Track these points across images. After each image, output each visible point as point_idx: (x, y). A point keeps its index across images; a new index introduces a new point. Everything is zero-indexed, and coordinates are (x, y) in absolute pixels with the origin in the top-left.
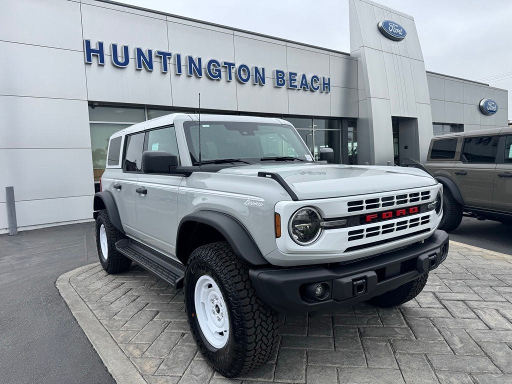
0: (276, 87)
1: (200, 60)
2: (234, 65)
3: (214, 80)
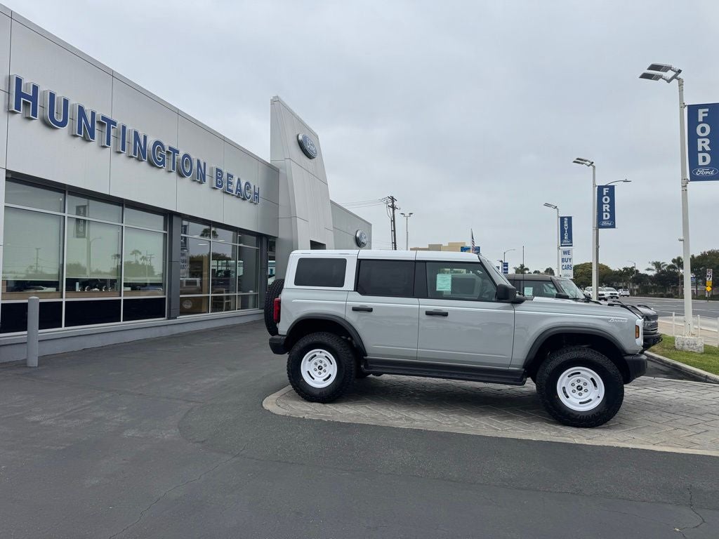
0: (214, 188)
1: (145, 138)
2: (178, 152)
3: (156, 166)
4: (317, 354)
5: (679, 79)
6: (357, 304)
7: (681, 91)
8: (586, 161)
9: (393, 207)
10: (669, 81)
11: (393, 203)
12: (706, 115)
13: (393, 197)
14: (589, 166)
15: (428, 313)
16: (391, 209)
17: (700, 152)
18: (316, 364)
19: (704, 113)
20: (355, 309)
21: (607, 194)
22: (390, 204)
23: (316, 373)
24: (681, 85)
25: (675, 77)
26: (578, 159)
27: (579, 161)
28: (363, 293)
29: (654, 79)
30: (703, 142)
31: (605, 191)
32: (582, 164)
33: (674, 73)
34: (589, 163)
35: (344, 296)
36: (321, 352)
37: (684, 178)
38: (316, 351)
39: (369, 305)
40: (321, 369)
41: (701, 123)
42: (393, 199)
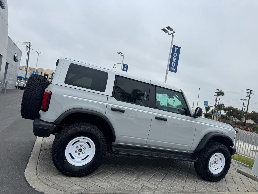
4: (80, 140)
5: (173, 35)
6: (115, 106)
7: (172, 39)
8: (122, 54)
9: (30, 48)
10: (169, 34)
11: (30, 45)
12: (177, 50)
13: (30, 43)
14: (122, 56)
15: (157, 118)
16: (28, 48)
17: (173, 62)
18: (77, 147)
19: (176, 49)
20: (113, 109)
21: (126, 67)
22: (28, 46)
23: (76, 154)
24: (173, 37)
25: (172, 34)
26: (120, 52)
27: (120, 53)
28: (117, 99)
29: (165, 32)
30: (174, 59)
31: (125, 66)
32: (120, 54)
33: (172, 32)
34: (122, 55)
35: (105, 99)
36: (84, 139)
37: (167, 69)
38: (80, 138)
39: (122, 108)
40: (81, 151)
41: (175, 52)
42: (30, 44)
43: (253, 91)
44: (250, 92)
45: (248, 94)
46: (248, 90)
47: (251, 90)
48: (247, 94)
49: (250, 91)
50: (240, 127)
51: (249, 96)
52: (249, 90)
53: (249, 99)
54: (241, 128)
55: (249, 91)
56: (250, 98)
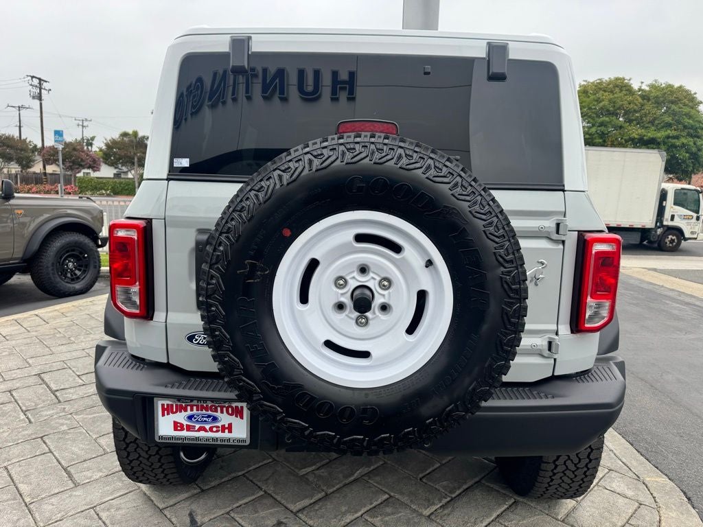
43: (46, 82)
44: (40, 83)
45: (34, 90)
46: (33, 77)
47: (40, 79)
48: (32, 90)
49: (38, 80)
50: (45, 187)
51: (40, 98)
52: (34, 79)
53: (41, 104)
54: (48, 191)
55: (36, 82)
56: (43, 102)
